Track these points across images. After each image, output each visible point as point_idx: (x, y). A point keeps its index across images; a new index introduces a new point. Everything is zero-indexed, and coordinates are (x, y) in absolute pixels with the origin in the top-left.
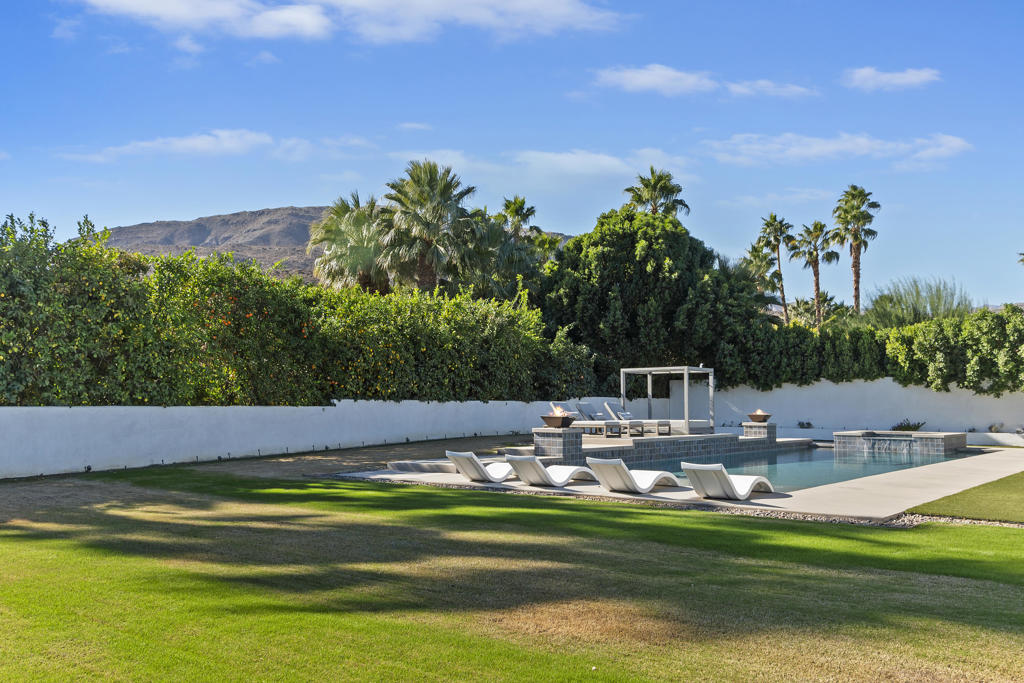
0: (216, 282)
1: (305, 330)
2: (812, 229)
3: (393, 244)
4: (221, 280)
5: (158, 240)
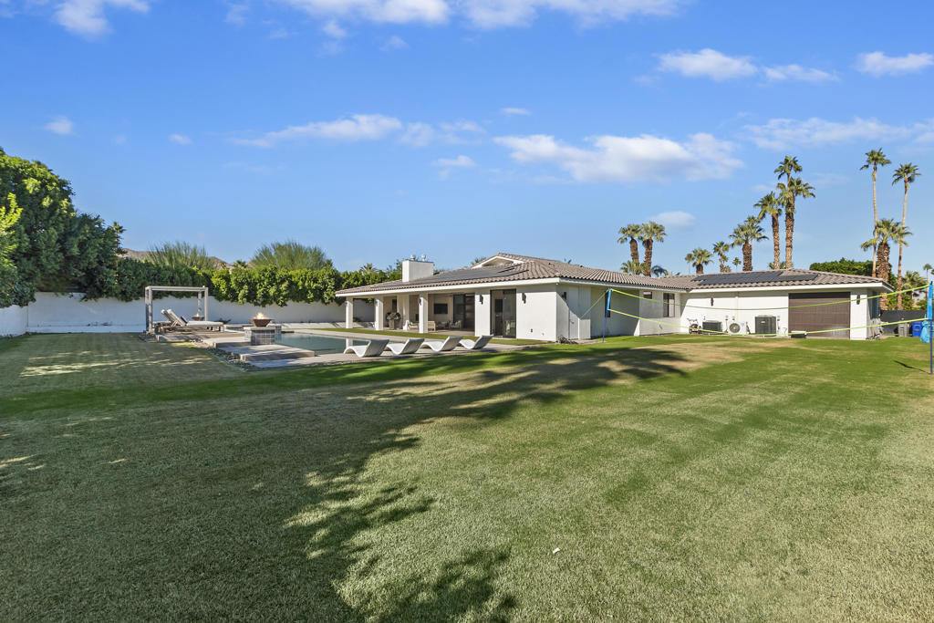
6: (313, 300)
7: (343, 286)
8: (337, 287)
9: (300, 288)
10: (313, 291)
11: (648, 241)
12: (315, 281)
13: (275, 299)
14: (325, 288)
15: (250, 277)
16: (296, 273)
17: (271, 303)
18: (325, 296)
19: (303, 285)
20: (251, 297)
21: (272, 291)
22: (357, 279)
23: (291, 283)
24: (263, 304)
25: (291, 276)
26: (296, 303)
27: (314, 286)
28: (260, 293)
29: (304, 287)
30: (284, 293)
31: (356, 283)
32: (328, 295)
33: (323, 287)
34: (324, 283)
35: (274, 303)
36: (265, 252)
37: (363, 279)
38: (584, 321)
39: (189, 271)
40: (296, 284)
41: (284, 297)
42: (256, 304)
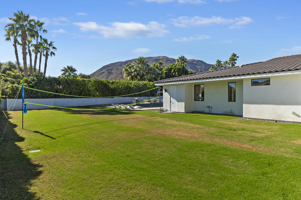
0: (95, 82)
1: (108, 88)
2: (225, 62)
3: (134, 71)
4: (96, 81)
5: (119, 65)
38: (180, 103)
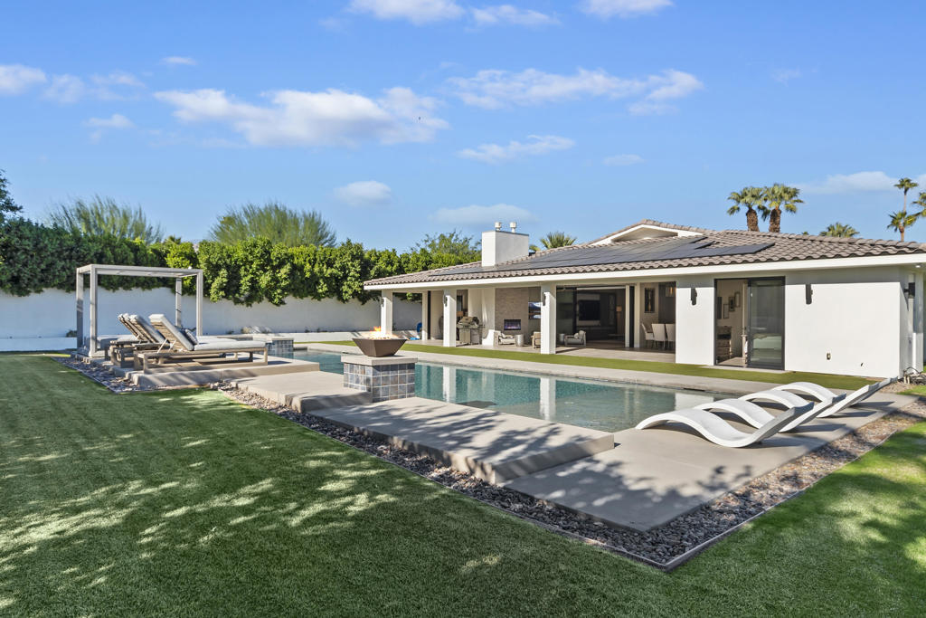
6: (326, 294)
7: (372, 272)
8: (364, 275)
9: (308, 275)
10: (326, 280)
11: (774, 211)
12: (330, 265)
13: (269, 294)
14: (345, 277)
15: (229, 256)
16: (300, 253)
17: (260, 300)
18: (345, 288)
19: (312, 271)
20: (230, 290)
21: (264, 280)
22: (390, 263)
23: (294, 267)
24: (249, 301)
25: (292, 257)
26: (299, 300)
27: (328, 272)
28: (245, 282)
29: (313, 274)
30: (283, 284)
31: (389, 268)
32: (349, 287)
33: (341, 274)
34: (343, 268)
35: (265, 300)
36: (230, 220)
37: (399, 262)
39: (130, 245)
40: (301, 268)
41: (284, 289)
42: (237, 301)
